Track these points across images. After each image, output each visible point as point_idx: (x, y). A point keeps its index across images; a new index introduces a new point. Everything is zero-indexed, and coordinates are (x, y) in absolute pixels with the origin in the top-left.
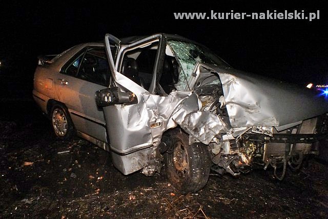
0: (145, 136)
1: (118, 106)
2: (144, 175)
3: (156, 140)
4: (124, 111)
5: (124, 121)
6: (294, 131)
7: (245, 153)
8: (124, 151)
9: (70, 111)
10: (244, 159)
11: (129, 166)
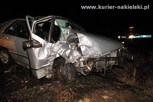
0: (46, 61)
1: (33, 49)
2: (47, 78)
3: (51, 63)
4: (36, 51)
5: (37, 55)
6: (108, 56)
7: (89, 66)
8: (37, 68)
9: (10, 51)
10: (89, 68)
11: (40, 75)
